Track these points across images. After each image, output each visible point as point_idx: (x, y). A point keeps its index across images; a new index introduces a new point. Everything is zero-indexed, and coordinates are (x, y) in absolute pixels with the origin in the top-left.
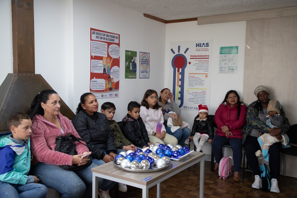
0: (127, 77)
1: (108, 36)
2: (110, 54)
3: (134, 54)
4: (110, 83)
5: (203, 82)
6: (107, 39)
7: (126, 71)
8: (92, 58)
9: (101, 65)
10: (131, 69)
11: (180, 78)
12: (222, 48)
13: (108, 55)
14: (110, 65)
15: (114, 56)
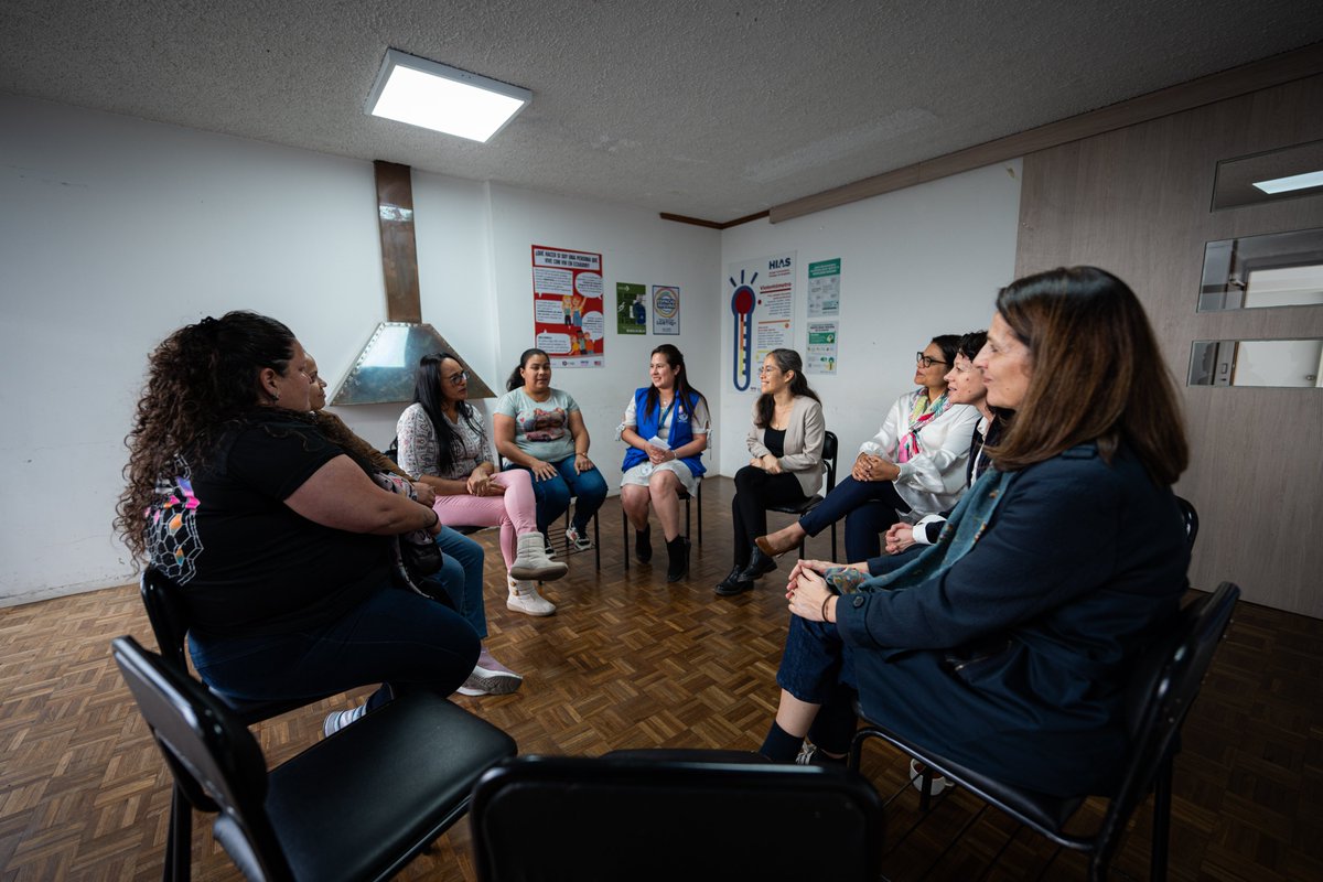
0: (621, 331)
1: (572, 257)
2: (578, 290)
3: (641, 289)
4: (582, 342)
5: (782, 338)
6: (571, 264)
7: (620, 321)
8: (536, 296)
9: (561, 310)
10: (632, 316)
11: (745, 332)
12: (812, 266)
13: (575, 292)
14: (580, 309)
15: (589, 294)
